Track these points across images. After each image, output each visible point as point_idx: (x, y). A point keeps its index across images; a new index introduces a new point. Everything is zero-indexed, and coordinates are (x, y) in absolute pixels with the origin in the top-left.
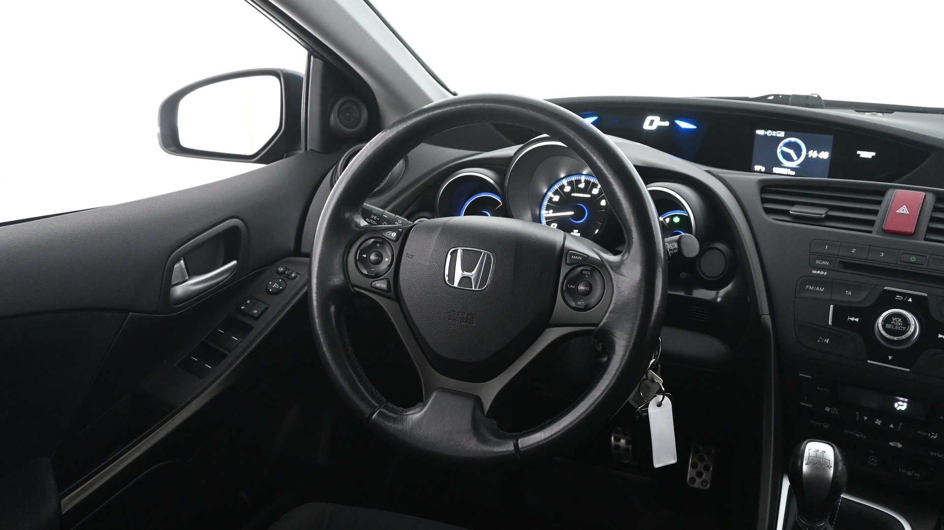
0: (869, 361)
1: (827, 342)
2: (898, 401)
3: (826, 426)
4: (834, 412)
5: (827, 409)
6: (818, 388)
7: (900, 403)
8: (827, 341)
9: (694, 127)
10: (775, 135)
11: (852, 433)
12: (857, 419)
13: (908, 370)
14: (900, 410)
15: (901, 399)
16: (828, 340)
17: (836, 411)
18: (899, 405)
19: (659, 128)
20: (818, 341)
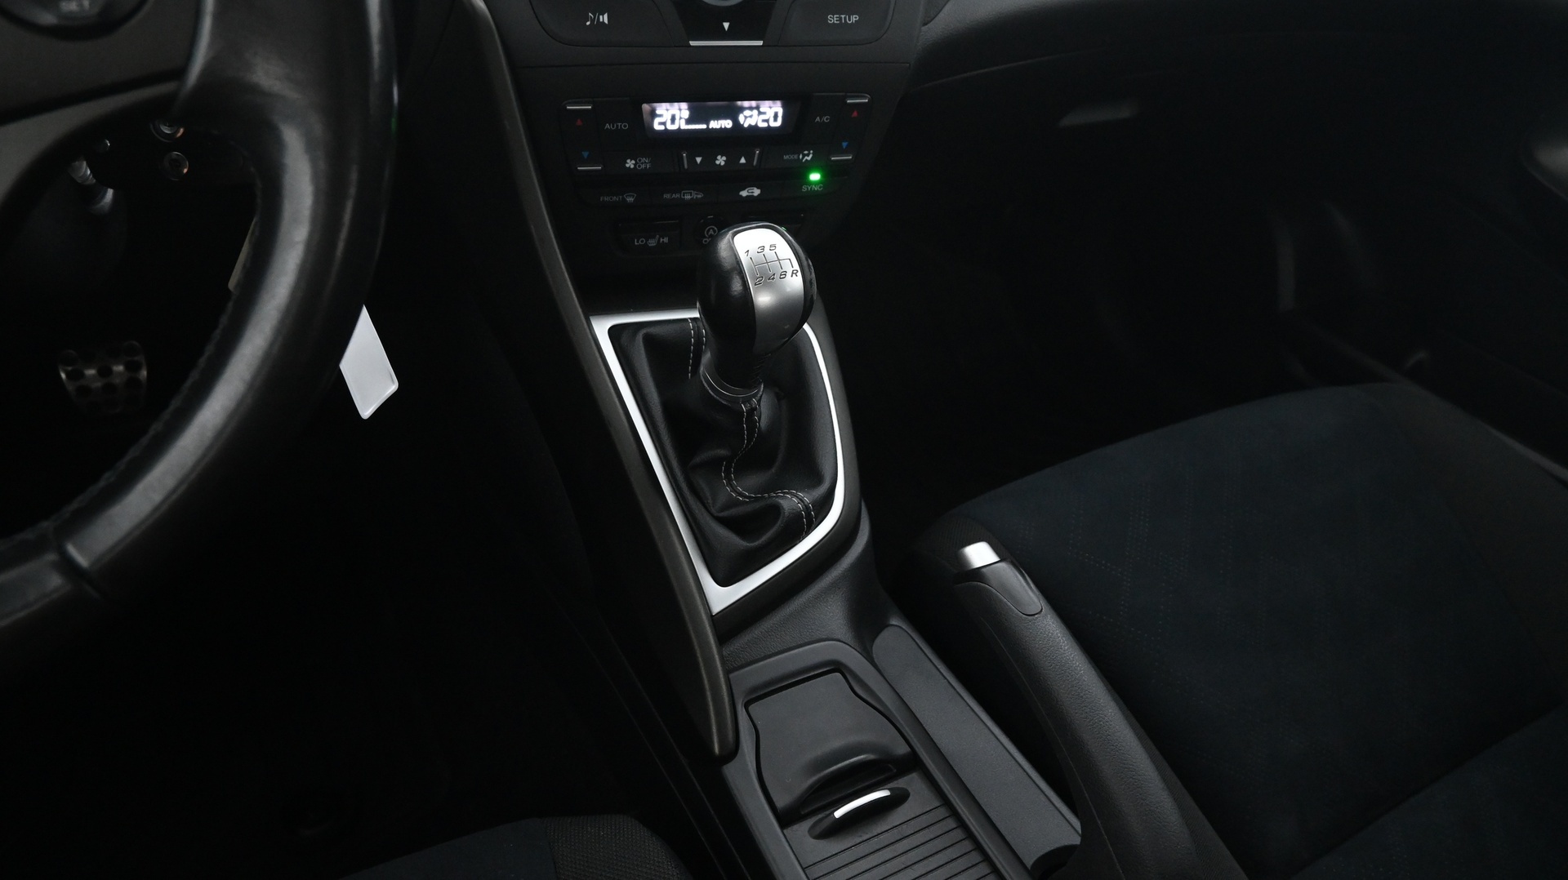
0: (692, 43)
1: (606, 21)
2: (742, 109)
3: (630, 199)
4: (643, 166)
5: (630, 164)
6: (607, 126)
7: (747, 113)
8: (605, 18)
11: (678, 196)
12: (686, 166)
13: (760, 43)
14: (750, 126)
15: (746, 104)
16: (606, 16)
17: (645, 163)
18: (746, 117)
20: (588, 23)
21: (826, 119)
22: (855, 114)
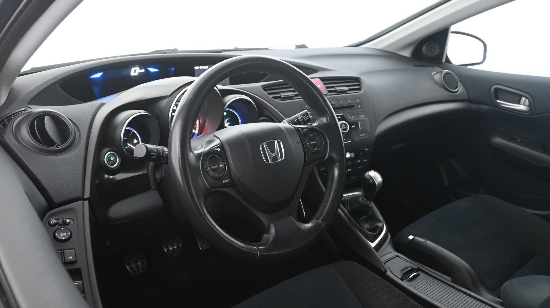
9: (158, 70)
10: (203, 68)
13: (350, 141)
19: (139, 73)
21: (362, 154)
22: (367, 152)
